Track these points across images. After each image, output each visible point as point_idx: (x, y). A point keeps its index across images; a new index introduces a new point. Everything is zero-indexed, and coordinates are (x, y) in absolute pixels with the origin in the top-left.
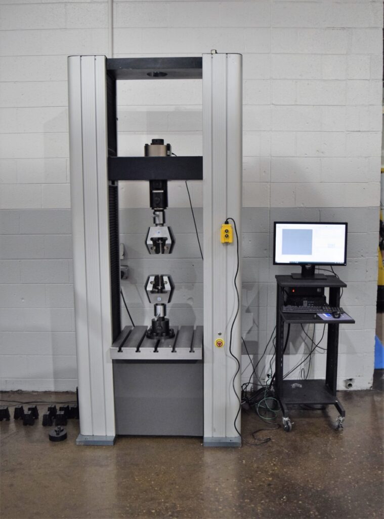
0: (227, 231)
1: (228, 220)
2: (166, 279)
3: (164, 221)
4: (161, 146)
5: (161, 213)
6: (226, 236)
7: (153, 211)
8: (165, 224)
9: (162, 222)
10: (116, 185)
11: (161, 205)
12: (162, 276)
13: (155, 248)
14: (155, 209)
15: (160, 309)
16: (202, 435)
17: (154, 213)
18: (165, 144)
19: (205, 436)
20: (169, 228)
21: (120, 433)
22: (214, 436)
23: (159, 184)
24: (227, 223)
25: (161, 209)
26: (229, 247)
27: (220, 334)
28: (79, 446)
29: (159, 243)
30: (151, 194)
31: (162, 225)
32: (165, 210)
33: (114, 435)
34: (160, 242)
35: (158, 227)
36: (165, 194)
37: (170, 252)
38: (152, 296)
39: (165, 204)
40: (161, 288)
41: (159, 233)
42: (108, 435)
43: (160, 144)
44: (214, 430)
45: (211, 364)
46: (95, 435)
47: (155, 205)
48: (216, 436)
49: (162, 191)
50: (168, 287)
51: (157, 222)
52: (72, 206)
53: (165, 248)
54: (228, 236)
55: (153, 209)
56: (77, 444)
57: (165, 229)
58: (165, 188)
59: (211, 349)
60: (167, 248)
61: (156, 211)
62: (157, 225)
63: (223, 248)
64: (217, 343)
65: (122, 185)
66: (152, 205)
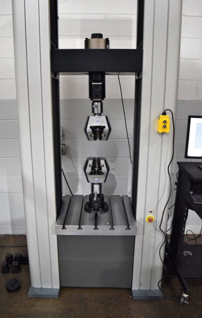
0: (165, 122)
1: (166, 112)
2: (102, 162)
3: (102, 111)
4: (101, 39)
5: (99, 104)
6: (164, 126)
7: (92, 101)
8: (102, 114)
9: (100, 112)
10: (57, 78)
11: (100, 96)
12: (99, 160)
13: (93, 135)
14: (94, 100)
15: (97, 188)
16: (130, 287)
17: (93, 104)
18: (104, 37)
19: (133, 289)
20: (107, 117)
21: (64, 285)
22: (141, 289)
23: (99, 76)
24: (164, 114)
25: (100, 100)
26: (164, 136)
27: (151, 212)
28: (30, 298)
29: (96, 131)
30: (91, 86)
31: (100, 115)
32: (103, 101)
33: (59, 288)
34: (98, 129)
35: (96, 116)
36: (103, 86)
37: (107, 139)
38: (91, 178)
39: (103, 96)
40: (98, 170)
41: (98, 121)
42: (54, 288)
43: (100, 38)
44: (140, 285)
45: (142, 236)
46: (43, 287)
47: (94, 96)
48: (142, 289)
49: (101, 83)
50: (104, 169)
51: (96, 112)
52: (17, 98)
53: (103, 135)
54: (166, 126)
55: (92, 99)
56: (29, 296)
57: (103, 118)
58: (103, 81)
59: (143, 224)
60: (105, 135)
61: (94, 101)
62: (95, 115)
63: (159, 138)
64: (149, 220)
65: (62, 78)
66: (91, 97)
